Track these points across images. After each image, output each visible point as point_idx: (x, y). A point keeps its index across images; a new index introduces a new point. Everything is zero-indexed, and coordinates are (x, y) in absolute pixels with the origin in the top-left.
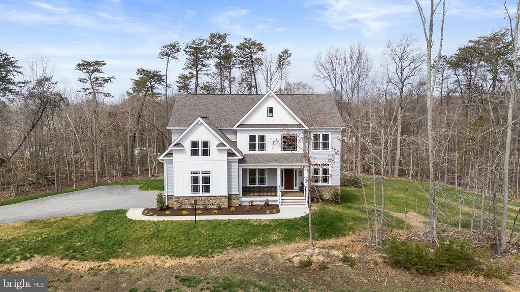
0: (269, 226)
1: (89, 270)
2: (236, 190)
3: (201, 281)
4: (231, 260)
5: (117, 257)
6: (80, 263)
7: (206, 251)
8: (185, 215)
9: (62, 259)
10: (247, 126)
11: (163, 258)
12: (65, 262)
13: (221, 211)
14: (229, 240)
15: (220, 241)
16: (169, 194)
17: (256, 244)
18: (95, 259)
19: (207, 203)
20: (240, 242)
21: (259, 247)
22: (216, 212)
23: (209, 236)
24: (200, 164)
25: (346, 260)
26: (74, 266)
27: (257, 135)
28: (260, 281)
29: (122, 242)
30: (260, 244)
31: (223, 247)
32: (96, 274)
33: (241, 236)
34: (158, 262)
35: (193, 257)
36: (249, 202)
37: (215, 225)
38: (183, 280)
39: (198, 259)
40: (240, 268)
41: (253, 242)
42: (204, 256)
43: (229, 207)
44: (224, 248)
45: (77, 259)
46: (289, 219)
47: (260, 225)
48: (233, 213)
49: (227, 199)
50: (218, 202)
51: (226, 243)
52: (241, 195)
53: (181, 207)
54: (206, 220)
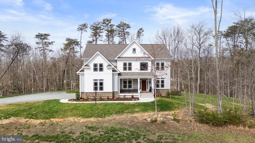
0: (134, 105)
1: (40, 123)
2: (117, 89)
3: (99, 128)
4: (114, 119)
5: (55, 118)
6: (35, 120)
7: (101, 115)
8: (90, 101)
9: (25, 118)
10: (122, 58)
11: (79, 118)
12: (27, 120)
13: (108, 99)
14: (114, 111)
15: (109, 111)
16: (82, 92)
17: (127, 112)
18: (43, 118)
19: (102, 96)
20: (119, 112)
21: (129, 114)
22: (107, 100)
23: (103, 109)
24: (98, 75)
25: (175, 120)
26: (32, 122)
27: (127, 62)
28: (130, 128)
29: (57, 111)
30: (130, 113)
31: (110, 113)
32: (43, 125)
33: (120, 109)
34: (76, 120)
35: (95, 118)
36: (124, 96)
37: (106, 105)
38: (89, 128)
39: (97, 119)
40: (119, 122)
41: (126, 112)
42: (101, 117)
43: (113, 98)
44: (111, 114)
45: (34, 119)
46: (144, 103)
47: (129, 105)
48: (115, 100)
49: (112, 94)
50: (107, 95)
51: (112, 112)
52: (119, 92)
53: (88, 98)
54: (101, 103)
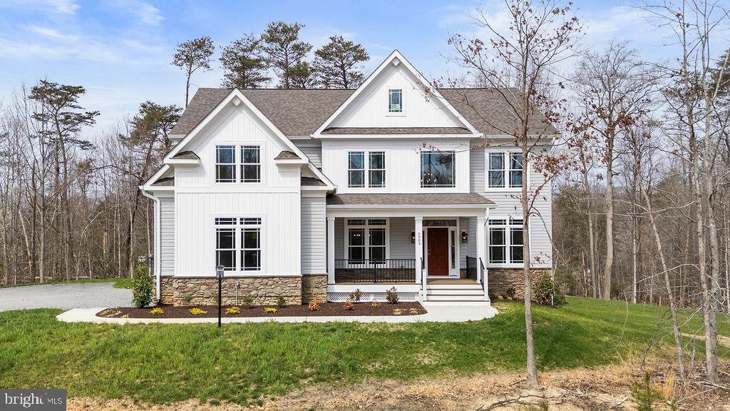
0: (410, 335)
2: (321, 264)
7: (241, 388)
8: (198, 316)
10: (345, 131)
13: (283, 309)
14: (307, 363)
15: (281, 365)
16: (163, 274)
17: (379, 374)
19: (253, 293)
20: (335, 369)
21: (389, 382)
22: (274, 310)
23: (254, 354)
30: (391, 374)
31: (288, 378)
33: (339, 355)
36: (352, 295)
37: (269, 334)
41: (371, 368)
43: (303, 304)
44: (294, 381)
46: (455, 324)
47: (383, 332)
48: (314, 312)
49: (300, 285)
50: (278, 290)
51: (298, 370)
52: (332, 279)
53: (189, 301)
54: (247, 324)
